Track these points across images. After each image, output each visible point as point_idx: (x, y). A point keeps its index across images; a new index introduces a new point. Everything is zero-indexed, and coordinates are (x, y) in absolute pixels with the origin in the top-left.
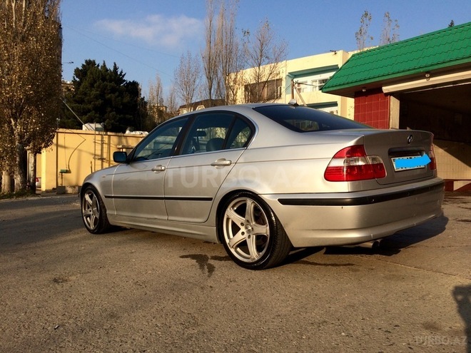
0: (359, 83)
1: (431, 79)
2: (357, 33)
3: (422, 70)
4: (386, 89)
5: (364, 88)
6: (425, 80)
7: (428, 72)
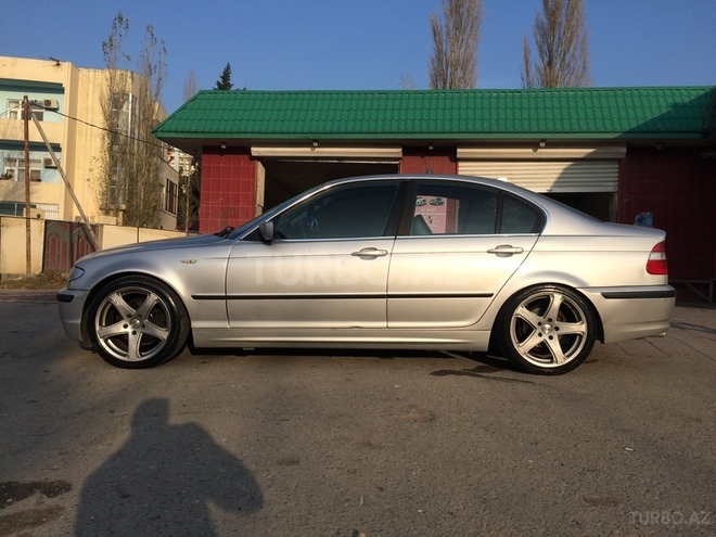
0: (215, 136)
1: (316, 149)
2: (104, 44)
3: (311, 137)
4: (256, 151)
5: (224, 143)
6: (309, 149)
7: (316, 141)
